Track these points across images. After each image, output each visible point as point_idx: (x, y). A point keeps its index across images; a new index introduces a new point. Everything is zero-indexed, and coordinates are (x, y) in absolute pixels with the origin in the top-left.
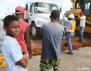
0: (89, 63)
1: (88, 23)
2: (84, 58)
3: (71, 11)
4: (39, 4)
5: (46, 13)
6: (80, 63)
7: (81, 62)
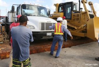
0: (64, 63)
1: (69, 25)
2: (61, 58)
3: (54, 14)
4: (27, 7)
5: (34, 16)
6: (56, 63)
7: (58, 62)
